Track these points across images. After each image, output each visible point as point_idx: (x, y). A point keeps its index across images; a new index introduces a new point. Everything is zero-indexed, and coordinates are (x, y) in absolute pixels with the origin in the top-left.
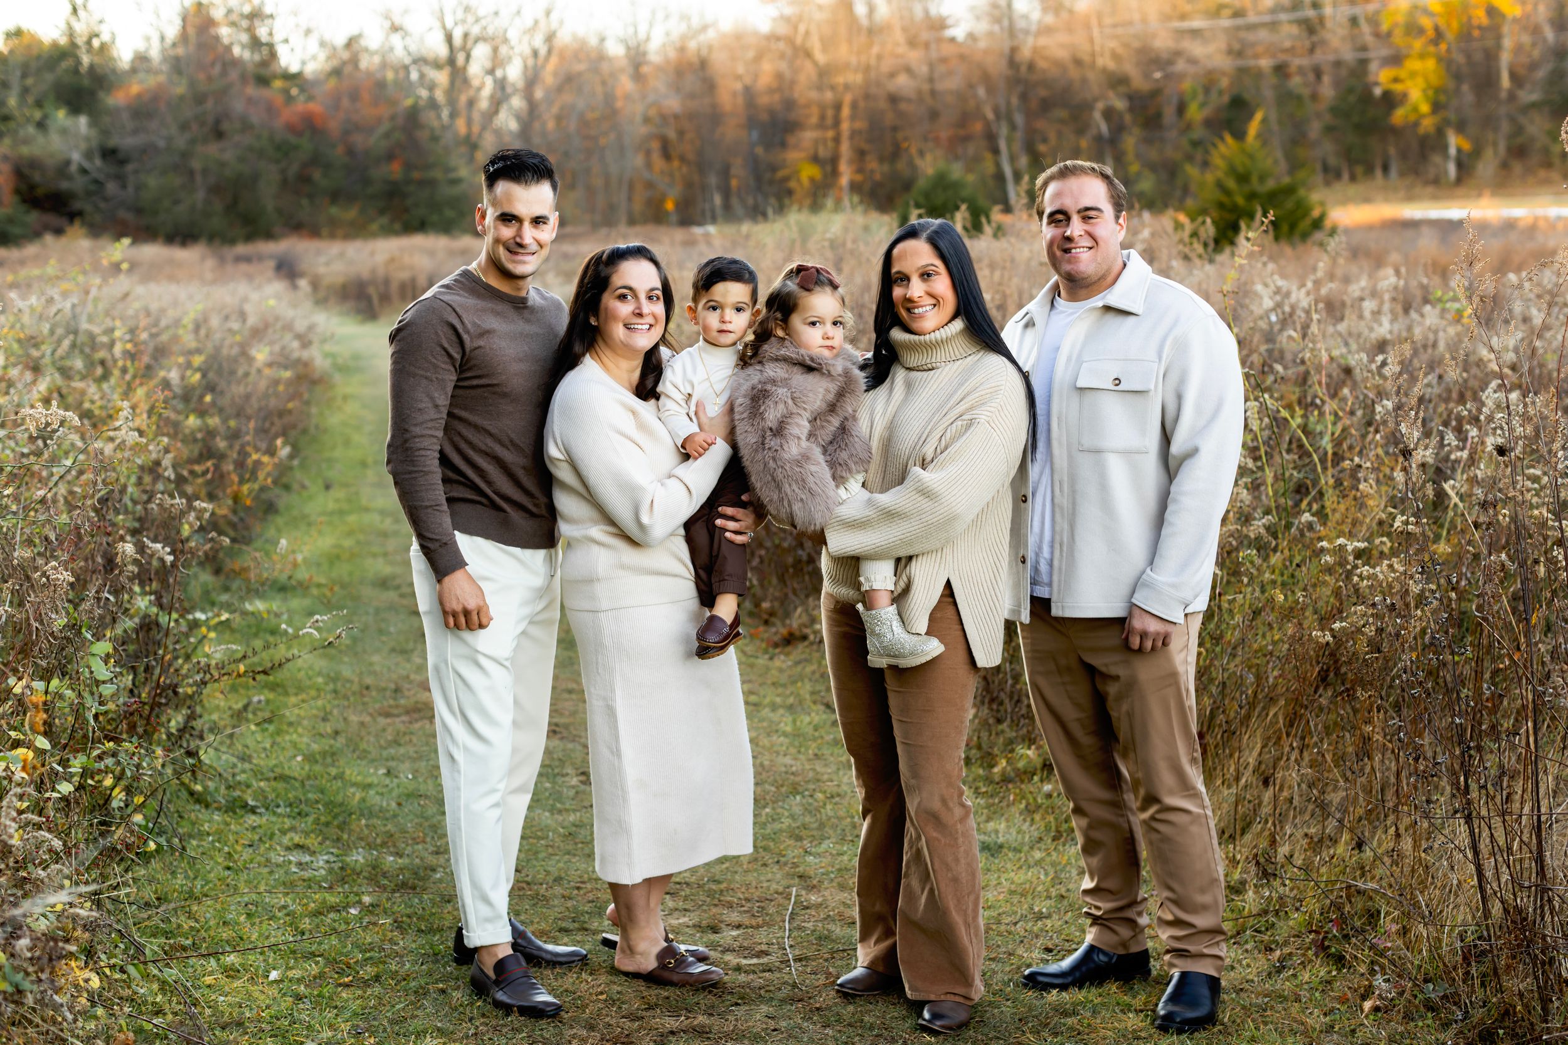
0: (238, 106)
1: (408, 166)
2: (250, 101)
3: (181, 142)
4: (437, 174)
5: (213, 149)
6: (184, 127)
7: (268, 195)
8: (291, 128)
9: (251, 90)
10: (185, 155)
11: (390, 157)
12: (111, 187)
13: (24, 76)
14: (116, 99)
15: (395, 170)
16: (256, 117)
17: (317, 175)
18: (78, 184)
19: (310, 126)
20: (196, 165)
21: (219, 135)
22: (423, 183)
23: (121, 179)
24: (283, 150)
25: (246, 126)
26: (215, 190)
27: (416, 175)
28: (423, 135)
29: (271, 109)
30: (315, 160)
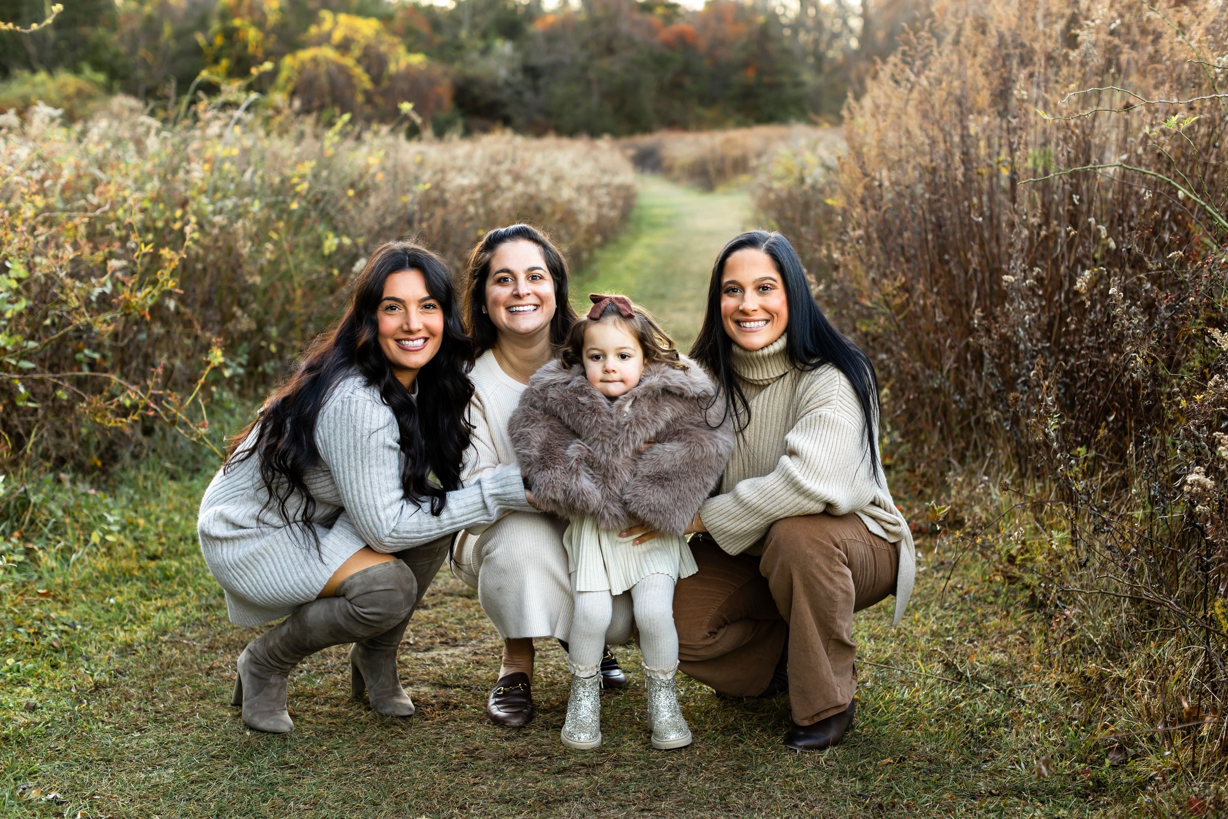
0: (624, 27)
1: (760, 72)
2: (636, 24)
3: (582, 57)
4: (785, 79)
5: (605, 63)
6: (584, 46)
7: (648, 99)
8: (668, 45)
9: (638, 16)
10: (584, 69)
11: (745, 65)
12: (528, 96)
13: (474, 15)
14: (536, 28)
15: (749, 76)
16: (639, 35)
17: (688, 82)
18: (505, 95)
19: (683, 42)
20: (592, 75)
21: (610, 51)
22: (772, 86)
23: (536, 90)
24: (660, 61)
25: (631, 43)
26: (606, 96)
27: (766, 79)
28: (772, 47)
29: (652, 31)
30: (687, 69)
